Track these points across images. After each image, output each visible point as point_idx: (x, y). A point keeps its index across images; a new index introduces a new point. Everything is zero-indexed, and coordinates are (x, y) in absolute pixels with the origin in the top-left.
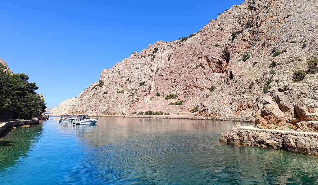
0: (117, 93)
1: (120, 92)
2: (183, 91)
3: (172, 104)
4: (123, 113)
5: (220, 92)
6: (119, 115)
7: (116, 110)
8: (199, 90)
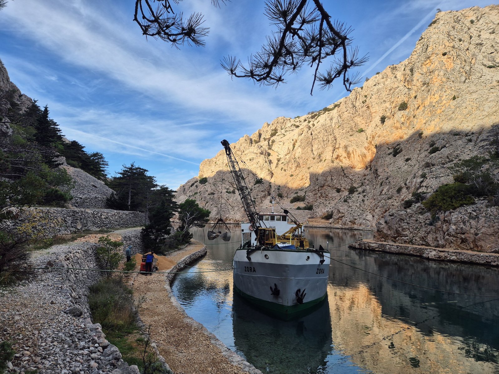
0: (227, 194)
1: (230, 193)
2: (314, 193)
3: (299, 208)
4: (236, 218)
5: (361, 196)
6: (231, 222)
7: (228, 215)
8: (334, 191)
